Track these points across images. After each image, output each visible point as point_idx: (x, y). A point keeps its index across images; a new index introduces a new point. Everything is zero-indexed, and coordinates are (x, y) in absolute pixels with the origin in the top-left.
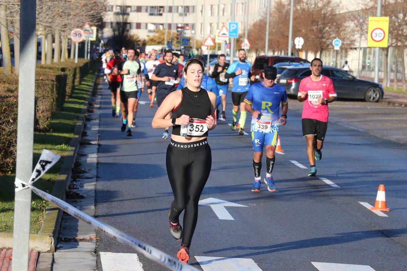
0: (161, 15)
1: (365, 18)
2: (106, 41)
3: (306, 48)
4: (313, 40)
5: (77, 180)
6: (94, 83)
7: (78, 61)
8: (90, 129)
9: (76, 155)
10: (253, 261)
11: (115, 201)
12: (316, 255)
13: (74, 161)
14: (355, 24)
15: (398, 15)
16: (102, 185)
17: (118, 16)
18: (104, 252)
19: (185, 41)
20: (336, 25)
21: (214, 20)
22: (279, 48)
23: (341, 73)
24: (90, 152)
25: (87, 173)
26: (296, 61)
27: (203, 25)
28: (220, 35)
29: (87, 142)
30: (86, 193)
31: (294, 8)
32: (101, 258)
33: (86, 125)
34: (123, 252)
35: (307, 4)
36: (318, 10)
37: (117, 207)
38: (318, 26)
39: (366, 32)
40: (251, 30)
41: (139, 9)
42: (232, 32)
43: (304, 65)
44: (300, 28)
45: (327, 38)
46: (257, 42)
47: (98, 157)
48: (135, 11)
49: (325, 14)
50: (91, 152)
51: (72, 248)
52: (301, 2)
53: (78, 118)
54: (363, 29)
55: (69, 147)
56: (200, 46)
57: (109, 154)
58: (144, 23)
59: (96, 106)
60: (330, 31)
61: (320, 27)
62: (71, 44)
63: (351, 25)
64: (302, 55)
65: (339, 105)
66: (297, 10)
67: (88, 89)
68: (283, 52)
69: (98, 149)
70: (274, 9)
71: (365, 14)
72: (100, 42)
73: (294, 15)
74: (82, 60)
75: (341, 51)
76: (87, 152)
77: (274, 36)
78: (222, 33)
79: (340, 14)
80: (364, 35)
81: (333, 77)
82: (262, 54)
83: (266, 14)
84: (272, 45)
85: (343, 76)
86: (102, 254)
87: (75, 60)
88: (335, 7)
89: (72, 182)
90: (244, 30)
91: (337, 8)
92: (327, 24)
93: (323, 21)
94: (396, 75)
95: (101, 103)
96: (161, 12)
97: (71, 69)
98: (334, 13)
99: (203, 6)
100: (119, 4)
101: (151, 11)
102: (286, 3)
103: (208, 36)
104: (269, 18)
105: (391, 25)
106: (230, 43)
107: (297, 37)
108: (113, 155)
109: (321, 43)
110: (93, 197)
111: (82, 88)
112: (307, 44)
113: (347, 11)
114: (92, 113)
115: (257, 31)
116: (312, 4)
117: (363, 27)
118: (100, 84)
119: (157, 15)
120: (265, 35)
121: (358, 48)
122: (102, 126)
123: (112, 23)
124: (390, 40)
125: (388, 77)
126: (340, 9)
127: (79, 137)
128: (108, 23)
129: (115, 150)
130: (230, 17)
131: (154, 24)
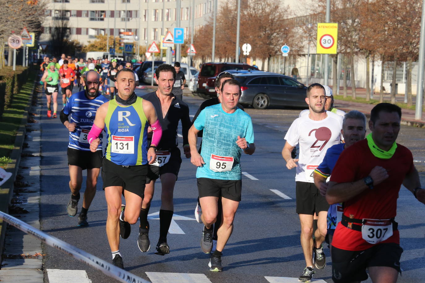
0: (102, 20)
1: (314, 24)
2: (45, 47)
3: (253, 55)
4: (261, 46)
5: (20, 194)
6: (33, 91)
7: (16, 68)
8: (31, 140)
9: (17, 168)
10: (206, 277)
11: (60, 215)
12: (269, 269)
13: (16, 174)
14: (304, 30)
15: (347, 20)
16: (46, 199)
17: (57, 21)
18: (51, 268)
19: (129, 47)
20: (284, 31)
21: (159, 25)
22: (226, 54)
23: (290, 80)
24: (31, 164)
25: (30, 186)
26: (244, 68)
27: (146, 30)
28: (165, 41)
29: (28, 154)
30: (30, 208)
31: (241, 13)
32: (48, 275)
33: (27, 136)
34: (71, 268)
35: (254, 9)
36: (265, 15)
37: (63, 222)
38: (265, 32)
39: (315, 38)
40: (196, 36)
41: (79, 14)
42: (177, 39)
43: (253, 72)
44: (247, 35)
45: (275, 44)
46: (203, 49)
47: (41, 170)
48: (75, 15)
49: (272, 20)
50: (33, 164)
51: (18, 265)
52: (248, 8)
53: (18, 129)
54: (312, 35)
55: (10, 159)
56: (144, 53)
57: (52, 166)
58: (85, 28)
59: (36, 116)
60: (278, 37)
61: (268, 33)
62: (8, 51)
63: (299, 31)
64: (249, 62)
65: (288, 114)
66: (244, 15)
67: (27, 98)
68: (230, 59)
69: (41, 161)
70: (220, 15)
71: (314, 20)
72: (38, 48)
73: (241, 20)
74: (20, 67)
75: (290, 58)
76: (29, 164)
77: (221, 42)
78: (167, 39)
79: (288, 19)
80: (313, 41)
81: (281, 85)
82: (208, 61)
83: (212, 19)
84: (218, 51)
85: (291, 84)
86: (49, 271)
87: (13, 68)
88: (282, 12)
89: (14, 196)
90: (190, 36)
91: (284, 13)
92: (275, 30)
93: (271, 26)
94: (346, 83)
95: (41, 113)
96: (102, 17)
97: (10, 77)
98: (282, 19)
99: (147, 11)
100: (58, 9)
101: (91, 16)
102: (232, 8)
103: (152, 42)
104: (216, 23)
105: (340, 31)
106: (176, 50)
107: (245, 43)
108: (56, 168)
109: (269, 49)
110: (37, 212)
111: (21, 97)
112: (255, 51)
113: (295, 16)
114: (33, 124)
115: (203, 36)
116: (259, 10)
117: (312, 33)
118: (40, 93)
119: (99, 19)
120: (212, 41)
121: (307, 54)
122: (44, 137)
123: (50, 28)
124: (339, 46)
125: (338, 85)
126: (288, 14)
127: (20, 148)
128: (46, 28)
129: (59, 162)
130: (175, 22)
131: (95, 29)
